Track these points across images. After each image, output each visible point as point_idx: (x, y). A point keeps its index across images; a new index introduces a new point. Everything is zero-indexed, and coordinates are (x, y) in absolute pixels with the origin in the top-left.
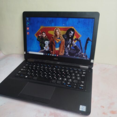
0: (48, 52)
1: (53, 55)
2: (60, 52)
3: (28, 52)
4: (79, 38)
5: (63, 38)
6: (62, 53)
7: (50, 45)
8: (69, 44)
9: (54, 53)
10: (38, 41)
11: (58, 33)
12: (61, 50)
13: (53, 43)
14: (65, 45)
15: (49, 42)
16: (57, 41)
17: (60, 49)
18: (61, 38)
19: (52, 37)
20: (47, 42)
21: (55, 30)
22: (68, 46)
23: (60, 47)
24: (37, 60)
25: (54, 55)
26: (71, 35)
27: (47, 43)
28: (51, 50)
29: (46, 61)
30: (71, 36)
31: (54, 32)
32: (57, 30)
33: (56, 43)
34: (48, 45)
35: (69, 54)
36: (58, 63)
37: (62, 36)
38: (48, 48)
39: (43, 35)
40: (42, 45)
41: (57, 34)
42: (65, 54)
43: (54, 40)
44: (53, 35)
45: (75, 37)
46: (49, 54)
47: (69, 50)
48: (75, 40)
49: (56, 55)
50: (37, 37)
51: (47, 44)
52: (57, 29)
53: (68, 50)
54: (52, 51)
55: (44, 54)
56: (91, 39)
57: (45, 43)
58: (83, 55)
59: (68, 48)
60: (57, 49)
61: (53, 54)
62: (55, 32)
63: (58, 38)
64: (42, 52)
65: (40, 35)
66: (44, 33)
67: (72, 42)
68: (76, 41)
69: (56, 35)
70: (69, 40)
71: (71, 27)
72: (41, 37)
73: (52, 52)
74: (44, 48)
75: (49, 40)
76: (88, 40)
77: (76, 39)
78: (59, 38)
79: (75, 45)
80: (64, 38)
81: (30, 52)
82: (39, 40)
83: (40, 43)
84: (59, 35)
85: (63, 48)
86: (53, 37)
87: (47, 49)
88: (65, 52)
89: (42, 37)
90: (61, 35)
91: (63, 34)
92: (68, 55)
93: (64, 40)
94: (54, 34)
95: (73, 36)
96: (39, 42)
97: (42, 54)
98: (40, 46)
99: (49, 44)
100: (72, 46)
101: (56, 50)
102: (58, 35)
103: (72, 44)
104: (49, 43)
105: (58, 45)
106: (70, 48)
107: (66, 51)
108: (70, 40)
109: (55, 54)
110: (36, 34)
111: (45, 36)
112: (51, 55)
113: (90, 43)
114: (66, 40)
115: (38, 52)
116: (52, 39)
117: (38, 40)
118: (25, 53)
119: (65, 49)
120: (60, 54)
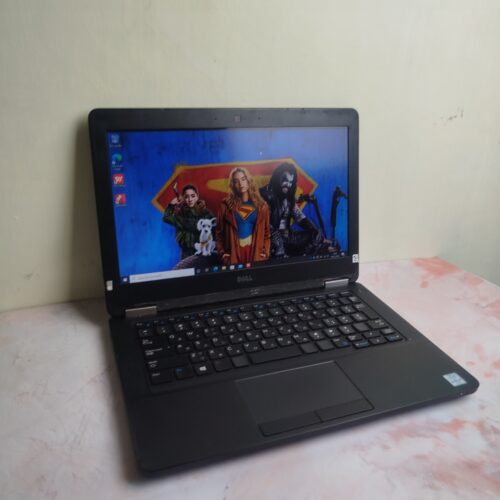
0: (215, 259)
1: (232, 267)
3: (125, 280)
4: (311, 194)
6: (264, 253)
7: (218, 232)
8: (282, 218)
9: (234, 259)
10: (168, 226)
11: (244, 185)
12: (260, 244)
13: (229, 224)
14: (272, 222)
15: (213, 222)
16: (243, 214)
17: (255, 240)
18: (254, 200)
19: (225, 202)
20: (207, 222)
21: (234, 174)
22: (282, 226)
23: (254, 231)
24: (168, 305)
25: (236, 266)
26: (286, 186)
27: (205, 225)
28: (222, 251)
30: (289, 188)
31: (229, 181)
33: (239, 219)
34: (209, 232)
35: (287, 252)
36: (255, 292)
37: (258, 193)
38: (212, 243)
39: (187, 196)
40: (188, 239)
41: (241, 188)
42: (273, 255)
43: (230, 211)
44: (226, 195)
45: (299, 192)
46: (216, 268)
47: (286, 236)
48: (300, 201)
49: (245, 266)
50: (162, 210)
51: (207, 228)
52: (239, 170)
53: (283, 237)
54: (229, 251)
55: (199, 271)
56: (344, 190)
57: (199, 226)
58: (329, 245)
59: (282, 231)
60: (246, 242)
61: (231, 264)
62: (235, 181)
63: (244, 203)
64: (188, 266)
65: (175, 201)
66: (190, 192)
67: (291, 207)
68: (305, 203)
69: (238, 193)
70: (282, 204)
71: (284, 160)
72: (179, 205)
73: (229, 258)
74: (197, 246)
75: (211, 213)
76: (337, 194)
77: (304, 198)
78: (250, 202)
79: (304, 217)
80: (266, 198)
81: (135, 279)
82: (171, 219)
83: (177, 233)
84: (248, 191)
85: (266, 236)
86: (228, 199)
87: (209, 248)
88: (274, 247)
89: (185, 205)
90: (254, 189)
91: (261, 186)
92: (282, 255)
93: (266, 207)
94: (229, 191)
95: (292, 190)
96: (173, 228)
97: (190, 272)
98: (180, 242)
99: (213, 230)
100: (292, 220)
102: (244, 190)
103: (292, 214)
104: (215, 225)
105: (247, 227)
106: (287, 232)
107: (278, 243)
108: (286, 203)
109: (240, 262)
110: (157, 197)
111: (198, 203)
112: (224, 268)
113: (343, 204)
115: (170, 268)
117: (166, 221)
118: (110, 288)
119: (271, 238)
120: (257, 259)
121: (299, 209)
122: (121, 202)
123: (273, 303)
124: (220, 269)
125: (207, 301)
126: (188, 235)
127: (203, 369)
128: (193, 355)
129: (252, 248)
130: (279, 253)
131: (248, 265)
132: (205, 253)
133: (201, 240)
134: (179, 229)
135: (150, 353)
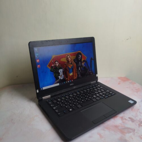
0: (64, 80)
2: (74, 76)
3: (42, 89)
4: (85, 60)
5: (74, 62)
6: (76, 77)
9: (69, 80)
14: (77, 68)
15: (63, 70)
16: (70, 67)
17: (73, 74)
18: (72, 63)
19: (65, 64)
20: (61, 70)
21: (67, 56)
22: (79, 69)
23: (73, 71)
25: (69, 81)
26: (79, 58)
27: (61, 71)
29: (63, 91)
30: (80, 59)
31: (66, 58)
32: (69, 57)
33: (69, 68)
34: (62, 73)
35: (81, 76)
36: (75, 87)
37: (73, 61)
38: (63, 76)
39: (56, 64)
40: (57, 75)
41: (69, 60)
43: (67, 67)
44: (65, 62)
45: (83, 60)
47: (81, 71)
48: (83, 62)
50: (50, 68)
51: (61, 72)
52: (68, 55)
54: (67, 77)
55: (60, 84)
56: (93, 58)
57: (59, 72)
58: (90, 73)
60: (71, 74)
62: (67, 58)
63: (70, 64)
64: (57, 83)
65: (53, 65)
66: (56, 62)
67: (81, 64)
68: (84, 62)
69: (68, 61)
70: (79, 63)
71: (78, 52)
72: (54, 66)
73: (67, 79)
74: (59, 77)
75: (62, 68)
76: (91, 59)
77: (84, 61)
78: (71, 63)
79: (84, 66)
81: (44, 88)
82: (52, 70)
83: (54, 74)
84: (71, 61)
86: (66, 63)
88: (78, 75)
89: (55, 66)
90: (72, 60)
91: (74, 59)
93: (75, 64)
94: (66, 61)
95: (81, 59)
97: (58, 84)
98: (55, 76)
100: (82, 67)
101: (70, 76)
102: (70, 61)
103: (82, 66)
105: (71, 70)
106: (81, 70)
107: (79, 74)
108: (80, 63)
110: (48, 64)
111: (59, 65)
113: (93, 61)
114: (77, 64)
115: (53, 84)
116: (65, 65)
117: (51, 71)
118: (38, 92)
119: (77, 72)
120: (74, 78)
121: (83, 64)
122: (39, 67)
123: (80, 90)
124: (65, 82)
125: (63, 92)
126: (57, 74)
127: (71, 110)
128: (66, 107)
129: (73, 76)
130: (79, 76)
131: (72, 80)
132: (61, 79)
133: (60, 75)
134: (54, 73)
135: (54, 108)
